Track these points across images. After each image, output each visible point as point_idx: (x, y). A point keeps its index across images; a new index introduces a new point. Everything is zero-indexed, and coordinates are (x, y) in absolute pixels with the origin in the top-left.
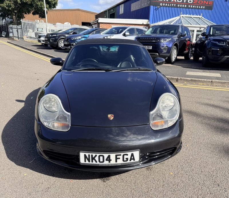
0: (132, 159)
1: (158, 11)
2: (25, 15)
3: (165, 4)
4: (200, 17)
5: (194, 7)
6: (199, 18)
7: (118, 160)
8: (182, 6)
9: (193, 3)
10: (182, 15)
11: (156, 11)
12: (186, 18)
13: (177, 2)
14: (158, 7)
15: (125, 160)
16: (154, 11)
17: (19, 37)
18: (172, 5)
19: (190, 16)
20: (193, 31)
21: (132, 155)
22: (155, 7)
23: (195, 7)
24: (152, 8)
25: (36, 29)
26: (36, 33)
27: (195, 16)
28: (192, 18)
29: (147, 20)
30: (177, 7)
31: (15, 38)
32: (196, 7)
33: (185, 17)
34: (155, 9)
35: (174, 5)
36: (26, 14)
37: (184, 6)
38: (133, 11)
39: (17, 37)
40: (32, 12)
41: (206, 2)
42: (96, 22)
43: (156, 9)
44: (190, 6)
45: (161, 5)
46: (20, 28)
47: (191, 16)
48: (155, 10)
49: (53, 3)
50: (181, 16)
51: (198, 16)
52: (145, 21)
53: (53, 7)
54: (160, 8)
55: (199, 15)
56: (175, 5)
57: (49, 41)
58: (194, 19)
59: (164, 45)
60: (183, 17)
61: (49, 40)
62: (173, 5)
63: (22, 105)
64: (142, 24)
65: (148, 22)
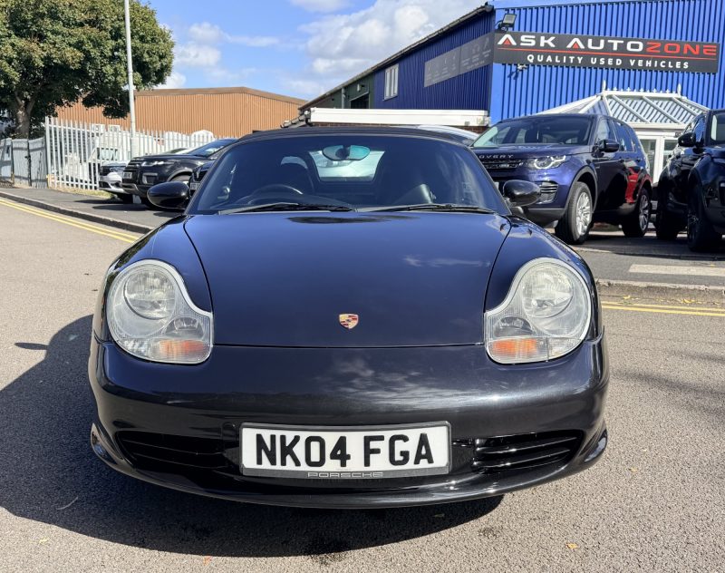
0: (424, 457)
1: (519, 79)
2: (58, 109)
3: (545, 58)
4: (674, 95)
5: (649, 63)
6: (670, 99)
7: (372, 457)
8: (606, 61)
9: (644, 51)
10: (609, 92)
11: (513, 82)
12: (624, 103)
13: (587, 49)
14: (520, 67)
15: (398, 457)
16: (507, 80)
17: (33, 178)
18: (568, 60)
19: (635, 93)
20: (653, 145)
21: (423, 441)
22: (508, 67)
23: (653, 64)
24: (497, 70)
25: (92, 152)
26: (94, 164)
27: (654, 94)
28: (648, 103)
29: (482, 112)
30: (586, 65)
31: (17, 180)
32: (658, 64)
33: (620, 97)
34: (508, 73)
35: (576, 60)
36: (61, 104)
37: (614, 62)
38: (430, 87)
39: (24, 178)
40: (84, 96)
41: (691, 49)
42: (304, 123)
43: (511, 74)
44: (636, 63)
45: (531, 61)
46: (40, 145)
47: (641, 93)
48: (510, 76)
49: (158, 66)
50: (605, 93)
51: (668, 95)
52: (475, 117)
53: (154, 79)
54: (525, 71)
55: (668, 91)
56: (580, 59)
57: (139, 183)
58: (654, 103)
59: (543, 176)
60: (610, 97)
61: (136, 180)
62: (572, 58)
63: (40, 356)
64: (463, 124)
65: (487, 119)
